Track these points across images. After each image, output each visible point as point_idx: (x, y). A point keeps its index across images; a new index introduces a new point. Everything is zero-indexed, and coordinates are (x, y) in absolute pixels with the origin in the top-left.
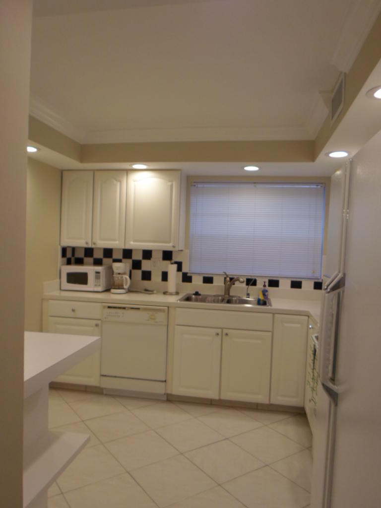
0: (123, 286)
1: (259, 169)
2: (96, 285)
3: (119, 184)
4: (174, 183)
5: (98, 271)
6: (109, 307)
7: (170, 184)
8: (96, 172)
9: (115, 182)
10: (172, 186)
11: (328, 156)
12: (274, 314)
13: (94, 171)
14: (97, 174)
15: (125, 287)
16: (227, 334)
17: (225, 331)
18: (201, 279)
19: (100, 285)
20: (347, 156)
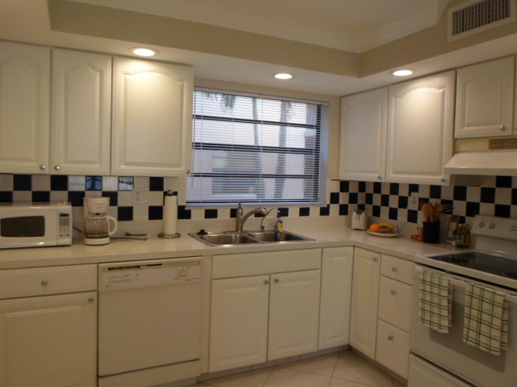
0: (107, 233)
1: (293, 78)
2: (61, 236)
3: (98, 75)
4: (185, 84)
5: (64, 212)
6: (110, 269)
7: (179, 83)
8: (55, 51)
9: (92, 72)
10: (182, 87)
11: (392, 75)
12: (323, 248)
13: (52, 48)
14: (56, 52)
15: (110, 234)
16: (277, 281)
17: (273, 277)
18: (202, 213)
19: (68, 235)
20: (411, 75)
